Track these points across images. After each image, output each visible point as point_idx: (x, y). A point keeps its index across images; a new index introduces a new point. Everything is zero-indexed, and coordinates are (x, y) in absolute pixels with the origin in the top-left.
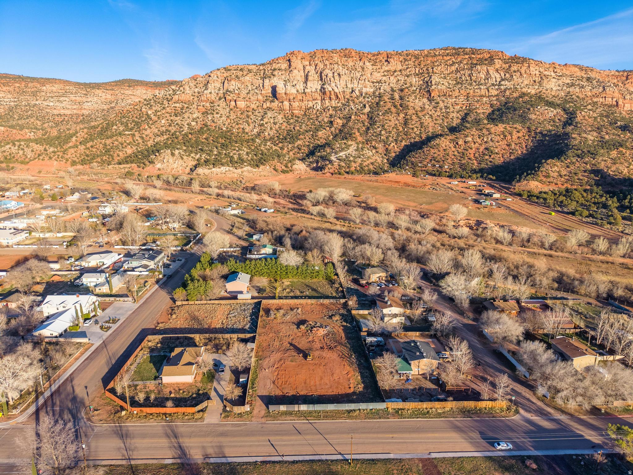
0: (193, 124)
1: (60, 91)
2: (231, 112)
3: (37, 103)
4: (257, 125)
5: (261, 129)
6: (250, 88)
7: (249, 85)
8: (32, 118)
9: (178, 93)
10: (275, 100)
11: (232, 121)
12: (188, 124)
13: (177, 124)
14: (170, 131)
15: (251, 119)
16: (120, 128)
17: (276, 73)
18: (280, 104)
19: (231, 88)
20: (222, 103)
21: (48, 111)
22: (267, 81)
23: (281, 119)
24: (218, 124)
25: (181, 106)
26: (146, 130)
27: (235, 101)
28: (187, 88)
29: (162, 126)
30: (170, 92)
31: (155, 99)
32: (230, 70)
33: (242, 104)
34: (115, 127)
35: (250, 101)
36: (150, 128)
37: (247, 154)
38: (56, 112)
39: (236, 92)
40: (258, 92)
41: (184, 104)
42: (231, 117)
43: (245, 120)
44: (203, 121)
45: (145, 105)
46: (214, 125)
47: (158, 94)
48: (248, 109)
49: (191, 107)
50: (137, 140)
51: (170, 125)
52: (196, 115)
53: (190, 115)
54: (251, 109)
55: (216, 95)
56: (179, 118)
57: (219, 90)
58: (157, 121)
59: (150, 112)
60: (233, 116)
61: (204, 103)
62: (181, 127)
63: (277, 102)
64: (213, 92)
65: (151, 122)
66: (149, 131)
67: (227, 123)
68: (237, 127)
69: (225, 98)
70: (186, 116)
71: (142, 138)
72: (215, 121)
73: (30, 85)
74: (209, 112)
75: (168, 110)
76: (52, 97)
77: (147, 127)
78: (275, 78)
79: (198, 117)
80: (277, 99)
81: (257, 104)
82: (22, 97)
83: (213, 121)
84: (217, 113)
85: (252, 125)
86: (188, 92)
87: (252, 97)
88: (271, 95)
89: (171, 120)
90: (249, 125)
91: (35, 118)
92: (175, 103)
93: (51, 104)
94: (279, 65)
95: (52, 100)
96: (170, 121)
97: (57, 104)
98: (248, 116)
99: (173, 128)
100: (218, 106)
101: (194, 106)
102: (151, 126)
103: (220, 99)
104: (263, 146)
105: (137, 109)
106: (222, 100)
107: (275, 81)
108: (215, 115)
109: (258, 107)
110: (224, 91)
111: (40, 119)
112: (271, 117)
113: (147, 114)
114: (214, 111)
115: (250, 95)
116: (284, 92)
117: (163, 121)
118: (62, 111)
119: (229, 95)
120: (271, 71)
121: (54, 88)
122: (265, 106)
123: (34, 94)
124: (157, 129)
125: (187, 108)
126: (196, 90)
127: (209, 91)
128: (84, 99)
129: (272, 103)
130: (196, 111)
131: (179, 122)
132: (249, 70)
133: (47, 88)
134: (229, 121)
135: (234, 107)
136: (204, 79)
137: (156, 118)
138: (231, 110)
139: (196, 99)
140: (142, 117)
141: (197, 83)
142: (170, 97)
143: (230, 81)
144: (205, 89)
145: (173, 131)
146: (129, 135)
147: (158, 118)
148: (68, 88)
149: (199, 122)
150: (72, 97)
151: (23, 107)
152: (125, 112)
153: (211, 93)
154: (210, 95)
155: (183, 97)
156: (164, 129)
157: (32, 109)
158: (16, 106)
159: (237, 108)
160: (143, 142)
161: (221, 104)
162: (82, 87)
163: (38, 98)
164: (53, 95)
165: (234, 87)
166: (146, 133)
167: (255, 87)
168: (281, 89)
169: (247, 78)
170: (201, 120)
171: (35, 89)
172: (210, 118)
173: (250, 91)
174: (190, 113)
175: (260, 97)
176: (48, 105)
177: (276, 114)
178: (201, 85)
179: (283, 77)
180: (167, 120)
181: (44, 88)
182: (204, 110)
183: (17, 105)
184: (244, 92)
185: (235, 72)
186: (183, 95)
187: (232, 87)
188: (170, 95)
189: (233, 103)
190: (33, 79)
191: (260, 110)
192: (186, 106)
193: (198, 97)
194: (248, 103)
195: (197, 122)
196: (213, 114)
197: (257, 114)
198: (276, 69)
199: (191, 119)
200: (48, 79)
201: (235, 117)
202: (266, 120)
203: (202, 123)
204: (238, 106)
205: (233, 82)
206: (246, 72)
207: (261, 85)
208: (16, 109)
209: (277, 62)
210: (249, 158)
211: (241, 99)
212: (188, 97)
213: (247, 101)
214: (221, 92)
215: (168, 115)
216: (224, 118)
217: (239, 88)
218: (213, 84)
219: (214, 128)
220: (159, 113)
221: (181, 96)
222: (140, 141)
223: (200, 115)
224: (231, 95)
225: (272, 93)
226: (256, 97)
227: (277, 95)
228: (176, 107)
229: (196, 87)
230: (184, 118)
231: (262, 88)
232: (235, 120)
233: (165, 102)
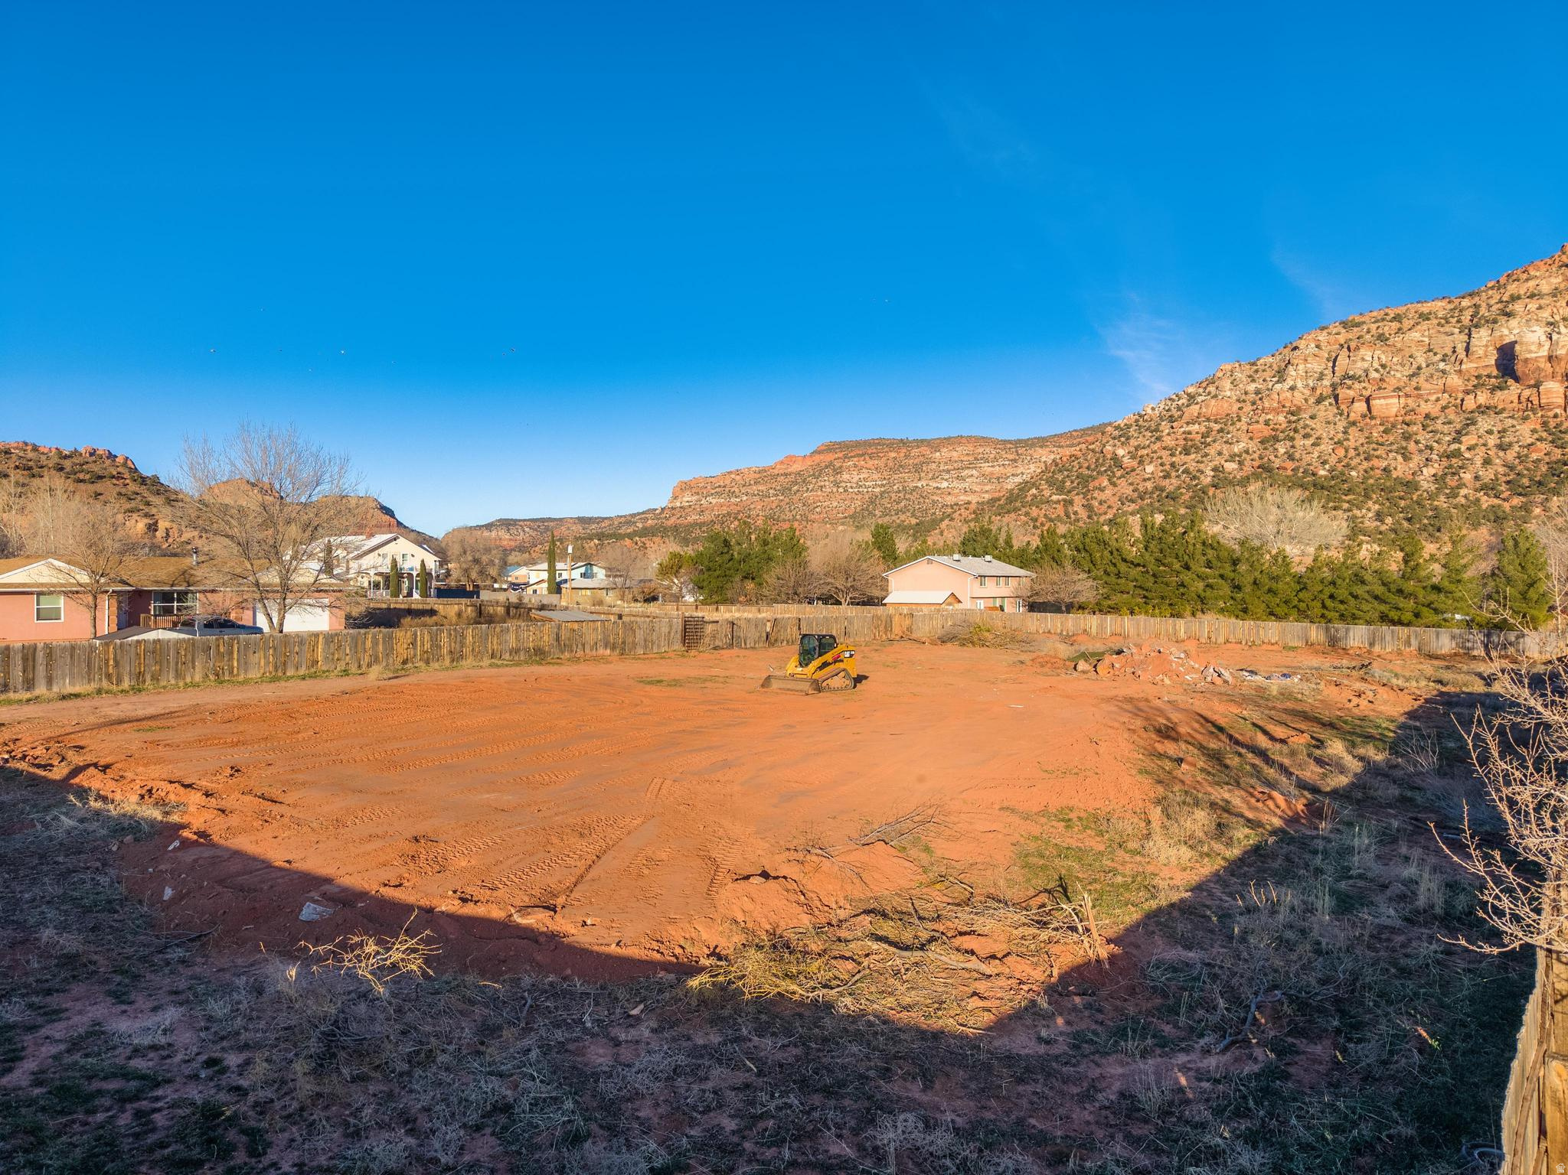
0: (1230, 466)
1: (966, 458)
2: (1352, 430)
3: (919, 485)
4: (1435, 457)
5: (1450, 466)
6: (1421, 360)
7: (1418, 354)
8: (904, 513)
9: (1199, 399)
10: (1511, 382)
11: (1352, 453)
12: (1215, 469)
13: (1186, 471)
14: (1162, 490)
15: (1417, 442)
16: (1044, 493)
17: (1518, 307)
18: (1527, 393)
19: (1358, 368)
20: (1326, 410)
21: (935, 498)
22: (1482, 337)
23: (1528, 434)
24: (1304, 463)
25: (1204, 429)
26: (1102, 490)
27: (1368, 401)
28: (1227, 384)
29: (1145, 480)
30: (1180, 403)
31: (1141, 423)
32: (1358, 325)
33: (1388, 406)
34: (1034, 491)
35: (1419, 396)
36: (1114, 485)
37: (1379, 517)
38: (950, 500)
39: (1374, 375)
40: (1448, 368)
41: (1212, 424)
42: (1352, 444)
43: (1394, 447)
44: (1261, 458)
45: (1114, 438)
46: (1290, 465)
47: (1149, 411)
48: (1407, 418)
49: (1231, 428)
50: (1075, 513)
51: (1167, 476)
52: (1242, 445)
53: (1225, 447)
54: (1420, 418)
55: (1307, 392)
56: (1193, 456)
57: (1320, 379)
58: (1133, 470)
59: (1121, 452)
60: (1355, 438)
61: (1270, 416)
62: (1194, 478)
63: (1514, 388)
64: (1299, 385)
65: (1119, 474)
66: (1108, 492)
67: (1333, 460)
68: (1365, 464)
69: (1336, 397)
70: (1212, 451)
71: (1088, 507)
72: (1297, 456)
73: (915, 452)
74: (1282, 436)
75: (1169, 441)
76: (948, 471)
77: (1106, 483)
78: (1513, 323)
79: (1247, 452)
80: (1517, 380)
81: (1443, 403)
82: (896, 476)
83: (1291, 457)
84: (1306, 436)
85: (1417, 459)
86: (1228, 393)
87: (1425, 385)
88: (1495, 372)
89: (1173, 465)
90: (1406, 458)
91: (908, 514)
92: (1188, 423)
93: (945, 484)
94: (1531, 283)
95: (947, 476)
96: (1167, 467)
97: (955, 484)
98: (1407, 437)
99: (1174, 481)
100: (1312, 417)
101: (1238, 425)
102: (1119, 482)
103: (1319, 401)
104: (1442, 498)
105: (1093, 451)
106: (1326, 403)
107: (1509, 331)
108: (1299, 442)
109: (1444, 408)
110: (1337, 380)
111: (920, 514)
112: (1490, 432)
113: (1115, 458)
114: (1296, 431)
115: (1422, 379)
116: (1544, 352)
117: (1150, 469)
118: (962, 498)
119: (1349, 388)
120: (1500, 306)
121: (955, 454)
122: (1470, 403)
123: (918, 469)
124: (1131, 488)
125: (1221, 431)
126: (1252, 387)
127: (1290, 383)
128: (1009, 470)
129: (1499, 393)
130: (1244, 437)
131: (1192, 467)
132: (1421, 315)
133: (945, 453)
134: (1341, 452)
135: (1364, 416)
136: (1278, 358)
137: (1135, 463)
138: (1354, 423)
139: (1248, 408)
140: (1102, 465)
141: (1257, 371)
142: (1176, 414)
143: (1357, 348)
144: (1278, 382)
145: (1171, 488)
146: (1058, 502)
147: (1141, 463)
148: (981, 450)
149: (1247, 463)
150: (986, 468)
151: (893, 495)
152: (1064, 459)
153: (1292, 388)
154: (1289, 394)
155: (1213, 408)
156: (1149, 485)
157: (907, 496)
158: (882, 493)
159: (1372, 418)
160: (1089, 517)
161: (1322, 414)
162: (1009, 446)
163: (923, 474)
164: (950, 467)
165: (1366, 365)
166: (1102, 496)
167: (1439, 357)
168: (1533, 348)
169: (1415, 335)
170: (1256, 456)
171: (922, 459)
172: (1282, 451)
173: (1419, 368)
174: (1225, 442)
175: (1454, 380)
176: (938, 488)
177: (1510, 422)
178: (1267, 375)
179: (1545, 314)
180: (1162, 465)
181: (938, 454)
182: (1267, 432)
183: (884, 492)
184: (1399, 375)
185: (1374, 327)
186: (1213, 402)
187: (1359, 364)
188: (1179, 409)
189: (1360, 407)
190: (920, 443)
191: (1452, 417)
192: (1217, 427)
193: (1253, 403)
194: (1410, 401)
195: (1241, 463)
196: (1292, 439)
197: (1439, 426)
198: (1519, 298)
199: (1227, 457)
200: (948, 439)
201: (1362, 440)
202: (1468, 440)
203: (1256, 464)
204: (1374, 413)
205: (1366, 353)
206: (1412, 322)
207: (1460, 348)
208: (882, 498)
209: (1525, 276)
210: (1383, 528)
211: (1388, 392)
212: (1226, 405)
213: (1407, 396)
214: (1326, 382)
215: (1165, 454)
216: (1326, 447)
217: (1383, 366)
218: (1301, 367)
219: (1289, 473)
220: (1141, 452)
221: (1207, 406)
222: (1083, 514)
223: (1253, 446)
224: (1357, 386)
225: (1498, 365)
226: (1441, 382)
227: (1519, 368)
228: (1189, 433)
229: (1253, 381)
230: (1206, 455)
231: (1462, 355)
232: (1361, 450)
233: (1165, 427)
